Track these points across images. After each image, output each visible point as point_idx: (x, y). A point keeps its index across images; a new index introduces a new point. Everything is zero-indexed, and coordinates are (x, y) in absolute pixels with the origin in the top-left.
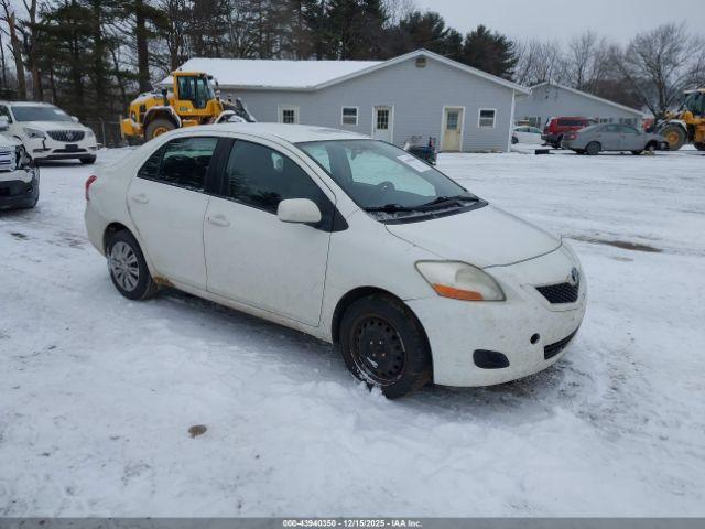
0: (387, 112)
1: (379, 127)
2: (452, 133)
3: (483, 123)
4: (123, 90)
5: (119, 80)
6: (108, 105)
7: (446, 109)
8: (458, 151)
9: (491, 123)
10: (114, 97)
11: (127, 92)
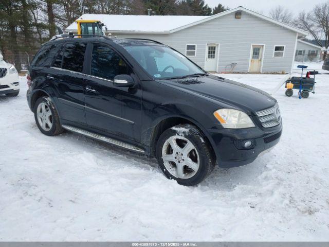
0: (215, 48)
1: (209, 57)
2: (256, 61)
3: (276, 55)
4: (40, 35)
5: (37, 29)
6: (32, 44)
7: (253, 46)
8: (259, 73)
9: (281, 55)
10: (35, 39)
11: (43, 36)
